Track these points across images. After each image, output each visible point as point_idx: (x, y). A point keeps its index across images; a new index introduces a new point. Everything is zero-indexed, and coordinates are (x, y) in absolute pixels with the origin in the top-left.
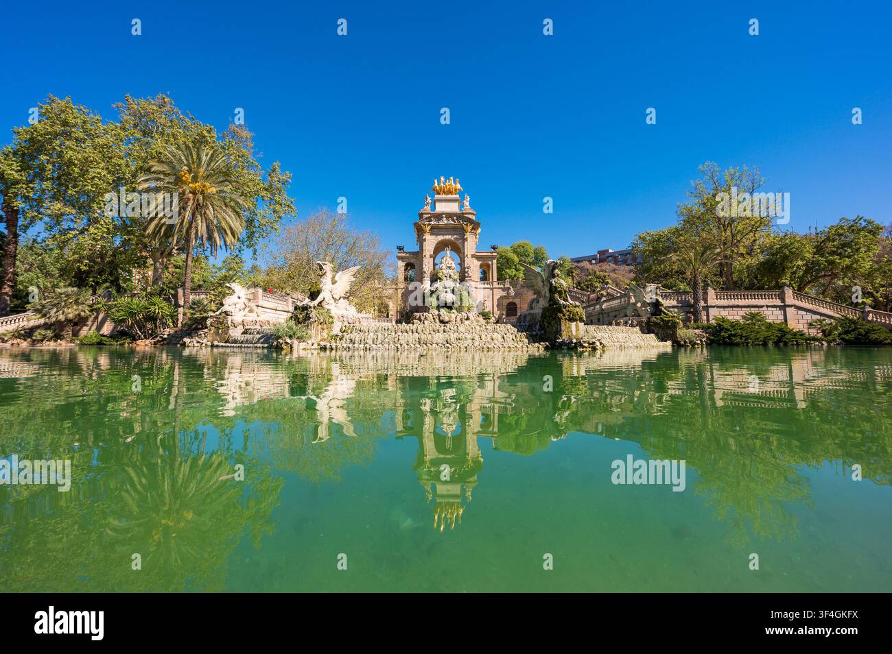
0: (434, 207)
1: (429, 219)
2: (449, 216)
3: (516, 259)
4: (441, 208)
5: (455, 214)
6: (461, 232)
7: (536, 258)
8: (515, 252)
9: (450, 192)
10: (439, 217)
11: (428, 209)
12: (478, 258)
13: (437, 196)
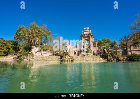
0: (84, 33)
1: (83, 35)
2: (86, 34)
3: (103, 42)
4: (85, 33)
5: (88, 34)
6: (89, 37)
7: (108, 41)
8: (103, 40)
9: (87, 30)
10: (84, 35)
11: (83, 33)
12: (93, 42)
13: (84, 31)
